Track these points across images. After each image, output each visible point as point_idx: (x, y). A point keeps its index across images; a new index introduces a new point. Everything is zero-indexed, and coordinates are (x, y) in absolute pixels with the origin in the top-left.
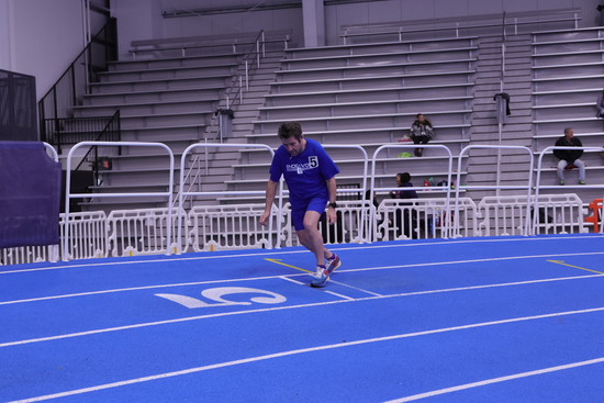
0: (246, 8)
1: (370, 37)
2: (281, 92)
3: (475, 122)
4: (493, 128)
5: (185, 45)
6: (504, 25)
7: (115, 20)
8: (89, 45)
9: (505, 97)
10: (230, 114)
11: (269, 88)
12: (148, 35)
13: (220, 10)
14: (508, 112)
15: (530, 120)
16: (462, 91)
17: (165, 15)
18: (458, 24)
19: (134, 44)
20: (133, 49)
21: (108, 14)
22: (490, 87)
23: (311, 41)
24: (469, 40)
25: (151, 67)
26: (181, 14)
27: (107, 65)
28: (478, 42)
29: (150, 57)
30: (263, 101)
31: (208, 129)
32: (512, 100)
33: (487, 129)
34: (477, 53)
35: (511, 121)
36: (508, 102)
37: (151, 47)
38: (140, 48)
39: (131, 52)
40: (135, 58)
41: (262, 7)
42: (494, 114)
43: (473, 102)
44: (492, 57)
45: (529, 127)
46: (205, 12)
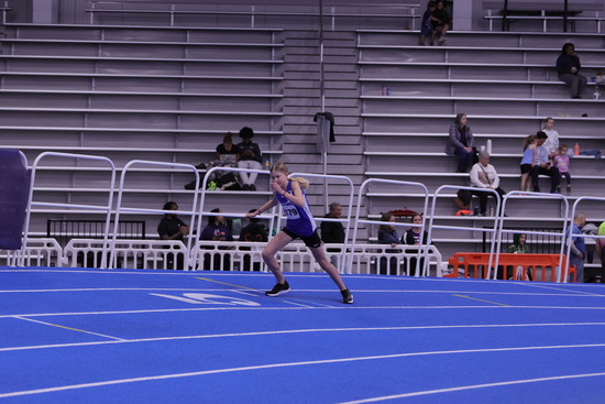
1: (122, 16)
2: (6, 86)
3: (287, 149)
4: (311, 159)
6: (321, 16)
9: (329, 117)
14: (332, 138)
15: (358, 150)
16: (265, 105)
18: (253, 8)
22: (303, 102)
23: (43, 14)
24: (272, 32)
28: (283, 37)
32: (337, 121)
33: (302, 159)
34: (283, 52)
35: (334, 150)
36: (332, 124)
42: (314, 139)
43: (282, 121)
44: (303, 59)
45: (358, 159)
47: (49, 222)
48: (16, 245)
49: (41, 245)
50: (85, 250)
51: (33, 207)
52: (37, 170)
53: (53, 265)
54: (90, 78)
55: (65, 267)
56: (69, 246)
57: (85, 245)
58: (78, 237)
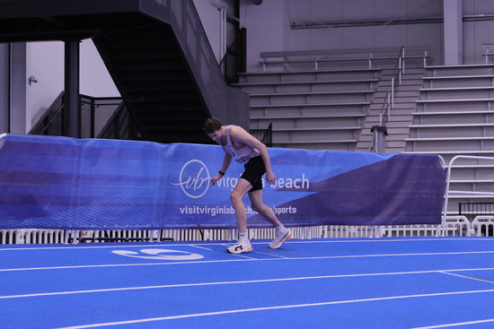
0: (380, 23)
2: (427, 110)
5: (318, 58)
7: (244, 30)
8: (225, 57)
10: (383, 131)
11: (414, 106)
12: (278, 46)
13: (353, 23)
17: (294, 26)
19: (264, 55)
20: (262, 60)
21: (236, 24)
23: (452, 59)
25: (284, 80)
26: (310, 25)
27: (238, 77)
29: (280, 69)
30: (411, 118)
31: (359, 145)
37: (281, 59)
38: (269, 60)
39: (261, 64)
40: (265, 70)
41: (397, 22)
46: (336, 24)
47: (460, 204)
48: (438, 222)
49: (455, 220)
50: (487, 224)
51: (450, 194)
52: (452, 168)
53: (464, 235)
54: (487, 102)
55: (473, 236)
56: (475, 221)
57: (486, 220)
58: (481, 215)
